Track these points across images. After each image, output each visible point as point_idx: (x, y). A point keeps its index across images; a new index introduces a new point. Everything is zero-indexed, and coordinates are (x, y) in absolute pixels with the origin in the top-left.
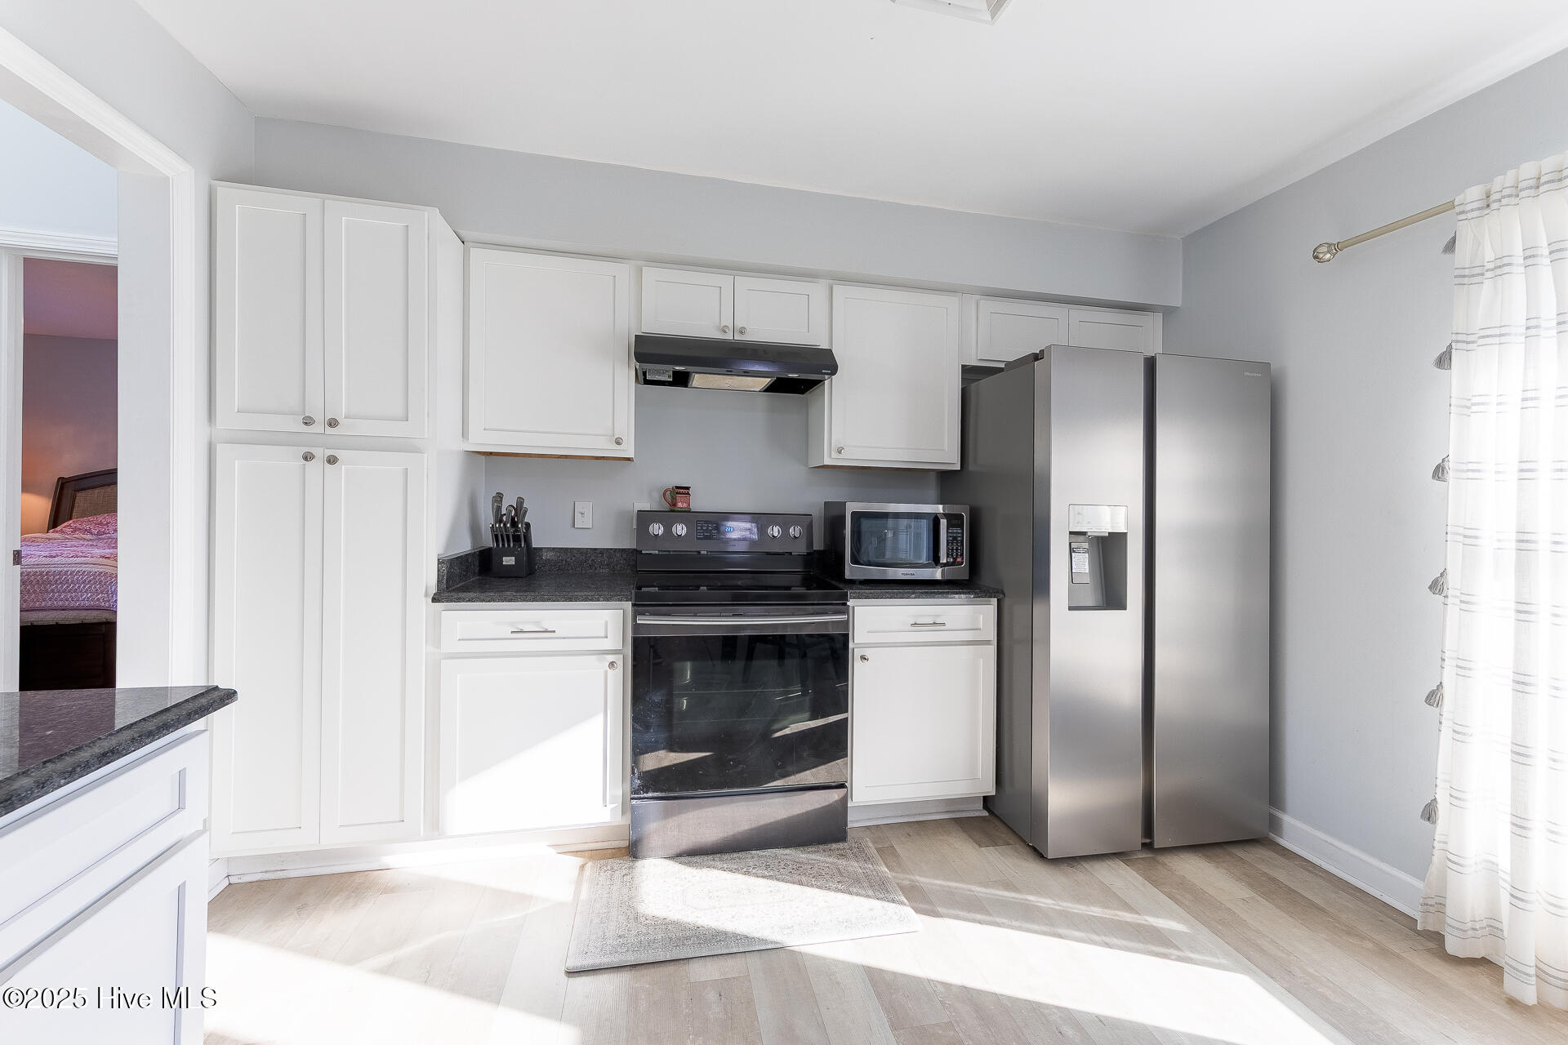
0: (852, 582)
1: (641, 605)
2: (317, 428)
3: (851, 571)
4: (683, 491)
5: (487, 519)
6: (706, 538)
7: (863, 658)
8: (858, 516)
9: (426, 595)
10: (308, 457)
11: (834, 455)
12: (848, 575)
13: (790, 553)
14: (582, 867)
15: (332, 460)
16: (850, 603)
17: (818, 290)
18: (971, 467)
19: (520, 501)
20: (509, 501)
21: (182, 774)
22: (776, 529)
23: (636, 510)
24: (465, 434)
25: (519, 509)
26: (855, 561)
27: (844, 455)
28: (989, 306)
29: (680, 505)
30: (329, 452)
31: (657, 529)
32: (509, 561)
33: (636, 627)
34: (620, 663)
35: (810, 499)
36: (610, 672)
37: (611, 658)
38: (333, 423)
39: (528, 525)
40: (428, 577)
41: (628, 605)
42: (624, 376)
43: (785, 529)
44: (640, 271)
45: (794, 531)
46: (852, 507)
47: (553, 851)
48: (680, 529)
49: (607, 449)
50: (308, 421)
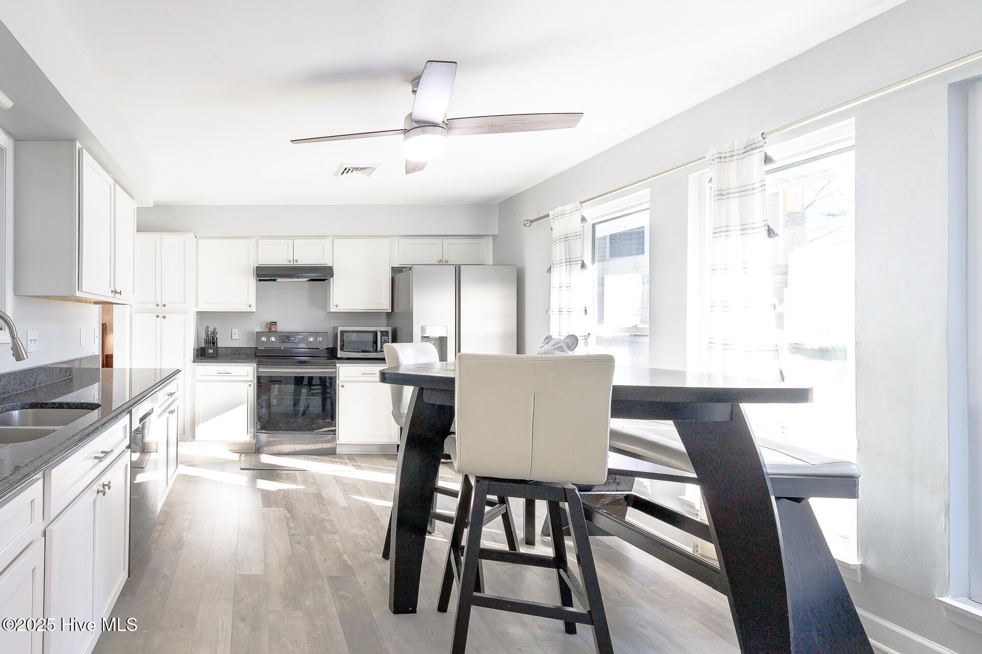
0: (341, 359)
1: (259, 364)
2: (160, 307)
3: (340, 354)
4: (274, 323)
5: (203, 336)
6: (284, 342)
7: (342, 386)
8: (342, 332)
9: (191, 360)
10: (158, 317)
11: (335, 308)
12: (339, 356)
13: (318, 349)
14: (240, 455)
15: (164, 317)
16: (337, 365)
17: (327, 242)
18: (396, 310)
19: (215, 329)
20: (211, 329)
21: (178, 384)
22: (312, 339)
23: (256, 331)
24: (197, 305)
25: (214, 333)
26: (342, 349)
27: (338, 308)
28: (404, 241)
29: (272, 329)
30: (163, 315)
31: (264, 339)
32: (211, 351)
33: (258, 371)
34: (252, 386)
35: (326, 326)
36: (249, 388)
37: (249, 383)
38: (164, 305)
39: (217, 338)
40: (190, 354)
41: (255, 365)
42: (252, 281)
43: (316, 339)
44: (258, 241)
45: (320, 339)
46: (340, 329)
47: (230, 452)
48: (273, 339)
49: (246, 309)
50: (158, 305)
